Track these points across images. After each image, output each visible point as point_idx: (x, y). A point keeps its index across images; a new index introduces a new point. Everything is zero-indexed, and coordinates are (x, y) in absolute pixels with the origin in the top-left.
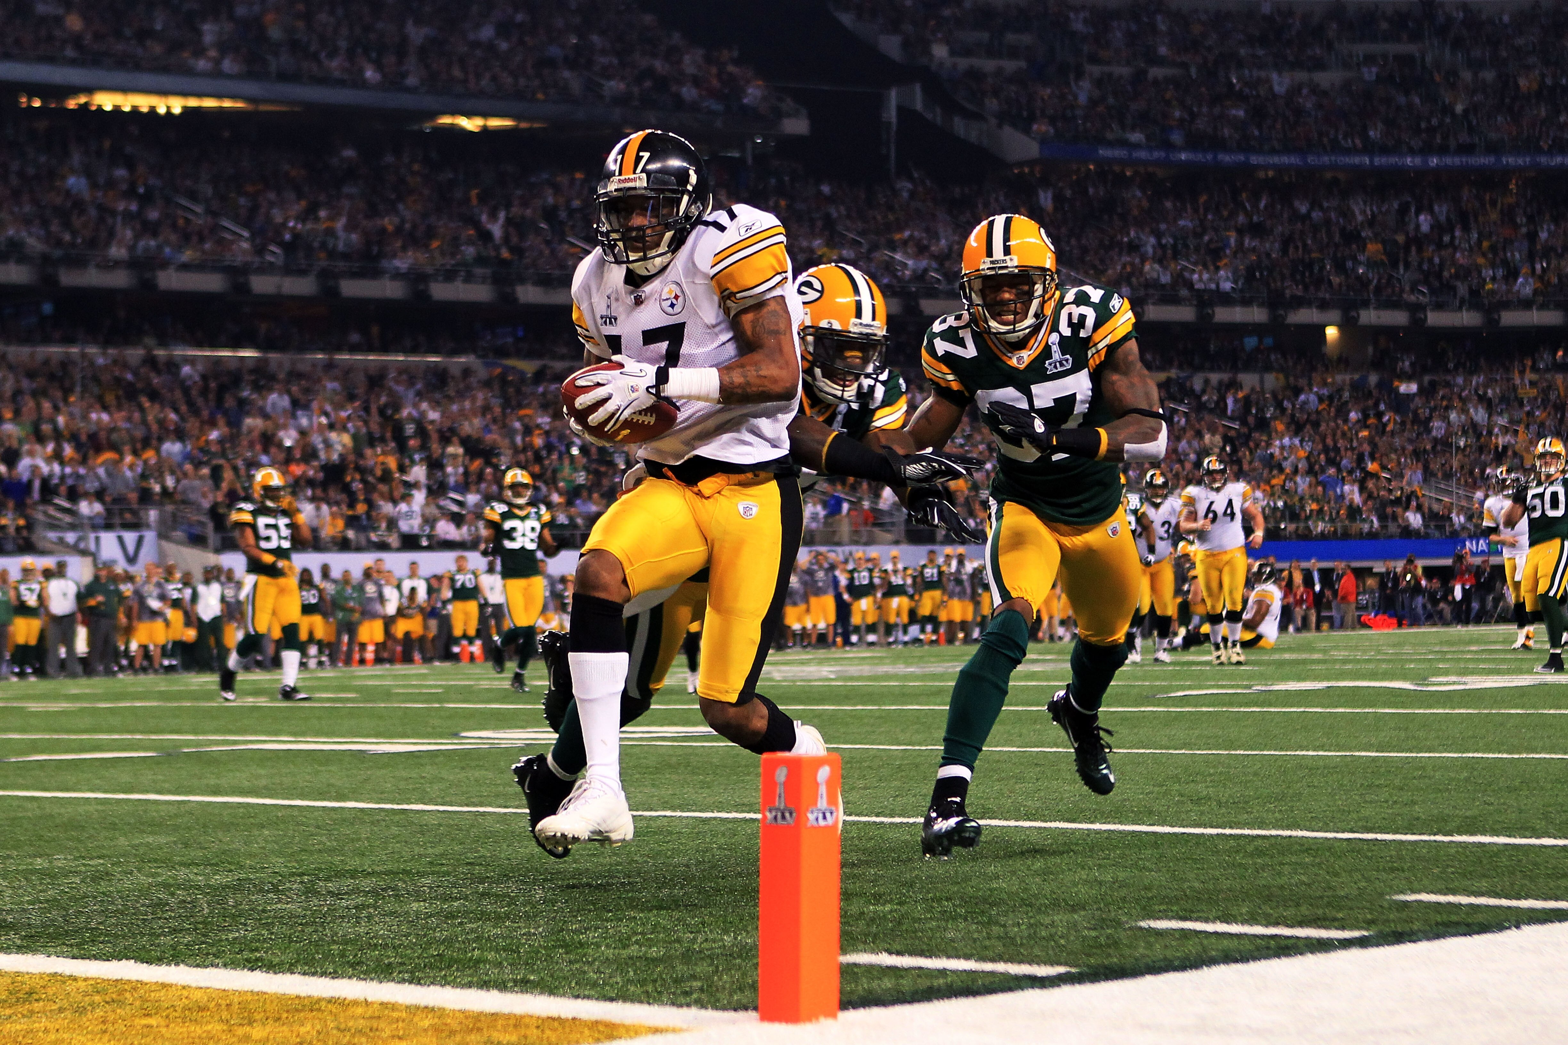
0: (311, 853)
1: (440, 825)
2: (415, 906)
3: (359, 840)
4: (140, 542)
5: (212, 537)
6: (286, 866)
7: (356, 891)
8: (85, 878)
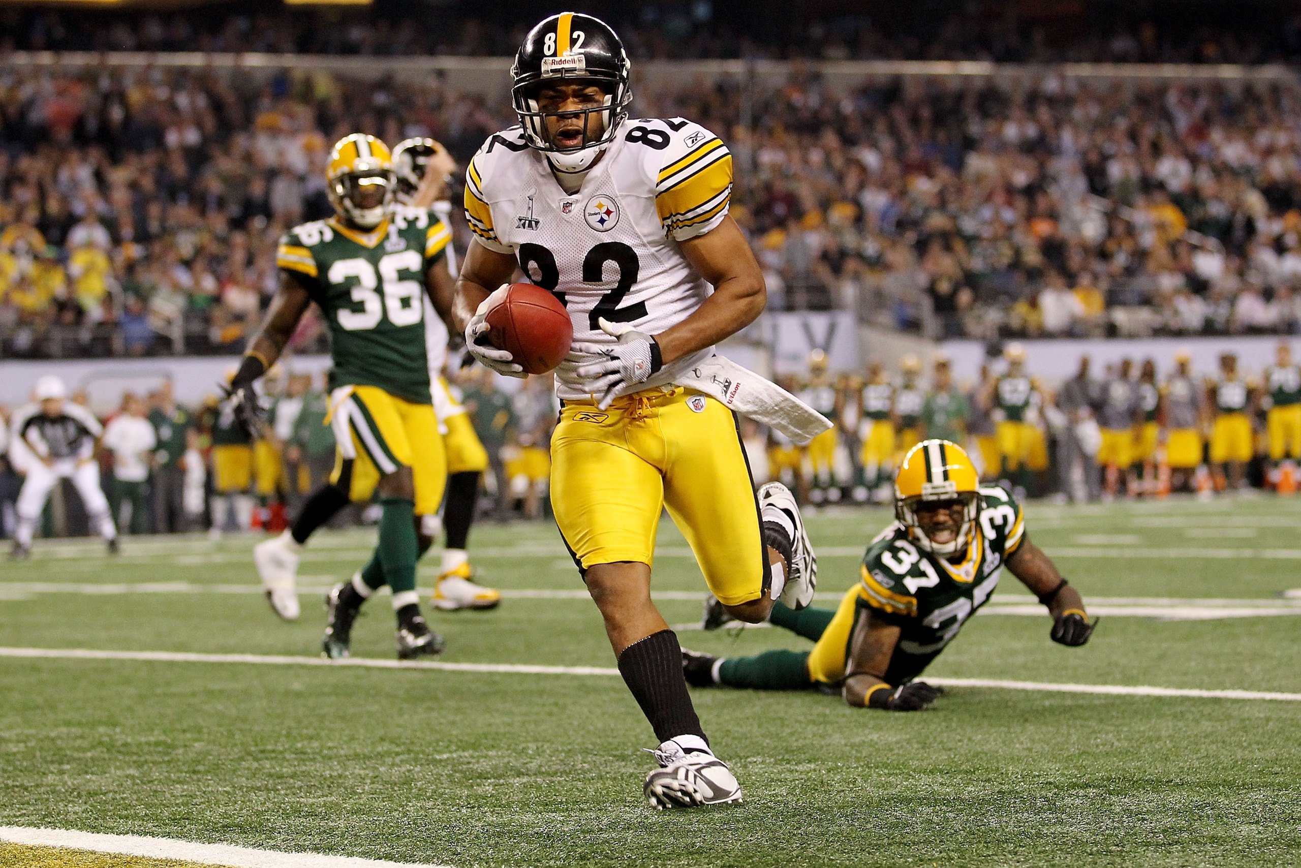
0: (1096, 757)
1: (1268, 719)
2: (1245, 829)
3: (1159, 739)
4: (832, 330)
5: (931, 322)
6: (1063, 775)
7: (1163, 809)
8: (794, 789)
